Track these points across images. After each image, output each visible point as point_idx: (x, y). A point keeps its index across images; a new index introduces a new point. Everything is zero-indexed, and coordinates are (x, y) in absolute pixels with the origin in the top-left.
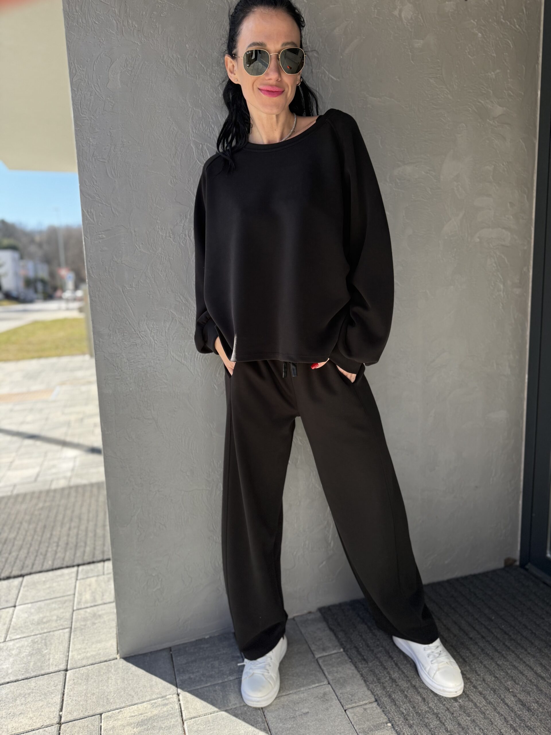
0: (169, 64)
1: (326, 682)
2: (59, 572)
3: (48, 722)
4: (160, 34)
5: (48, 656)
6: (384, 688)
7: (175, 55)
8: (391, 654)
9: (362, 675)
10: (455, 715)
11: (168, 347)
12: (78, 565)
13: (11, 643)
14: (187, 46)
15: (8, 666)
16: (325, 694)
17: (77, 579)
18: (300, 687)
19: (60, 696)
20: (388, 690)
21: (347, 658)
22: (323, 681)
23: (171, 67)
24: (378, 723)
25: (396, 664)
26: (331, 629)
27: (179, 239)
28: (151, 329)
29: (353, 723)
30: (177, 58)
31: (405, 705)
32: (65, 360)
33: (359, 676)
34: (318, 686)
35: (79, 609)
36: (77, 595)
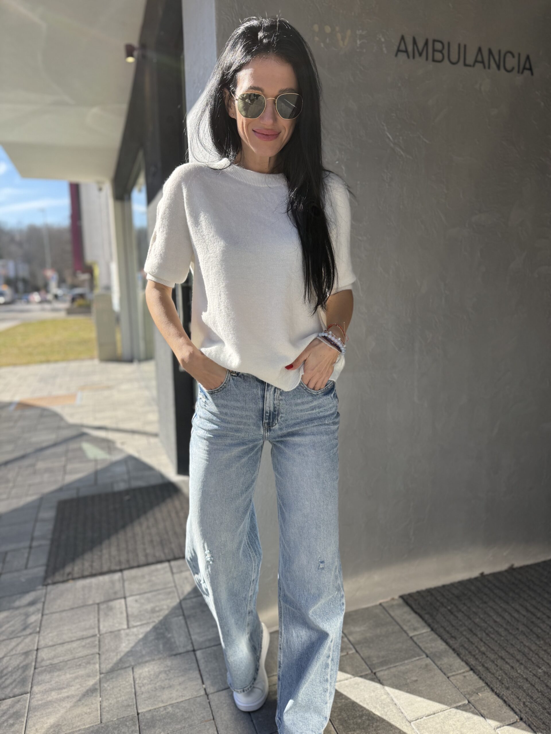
1: (424, 656)
2: (153, 567)
3: (195, 694)
5: (173, 640)
6: (477, 659)
8: (474, 632)
9: (454, 650)
10: (541, 679)
12: (169, 561)
13: (135, 630)
15: (140, 648)
16: (427, 665)
17: (173, 573)
18: (404, 660)
19: (197, 672)
20: (480, 660)
21: (436, 636)
22: (422, 655)
24: (478, 687)
25: (481, 640)
26: (416, 612)
29: (457, 687)
31: (498, 672)
33: (451, 651)
34: (418, 660)
35: (185, 599)
36: (178, 587)
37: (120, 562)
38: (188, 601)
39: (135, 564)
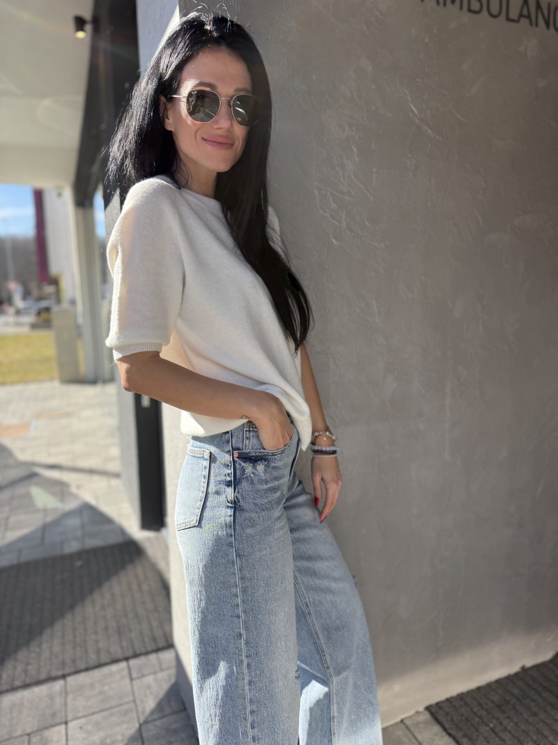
2: (106, 670)
12: (127, 659)
17: (132, 679)
26: (450, 735)
32: (32, 388)
35: (146, 722)
36: (138, 702)
37: (63, 663)
38: (150, 726)
39: (83, 667)
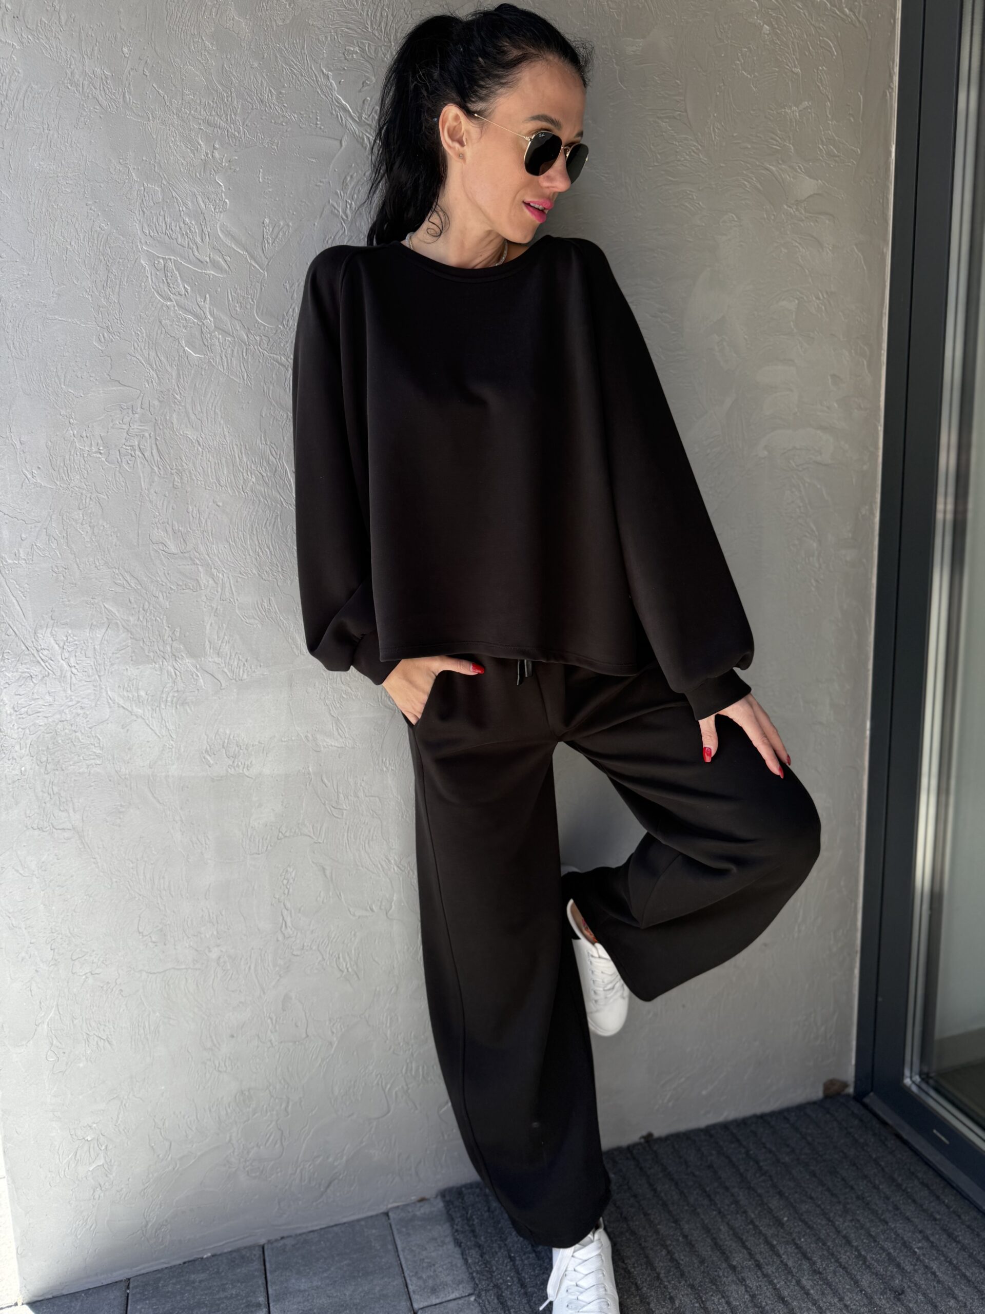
0: (86, 88)
4: (63, 24)
7: (98, 70)
11: (101, 680)
14: (125, 50)
21: (476, 1311)
23: (90, 95)
26: (457, 1242)
27: (119, 457)
28: (61, 645)
30: (104, 77)
